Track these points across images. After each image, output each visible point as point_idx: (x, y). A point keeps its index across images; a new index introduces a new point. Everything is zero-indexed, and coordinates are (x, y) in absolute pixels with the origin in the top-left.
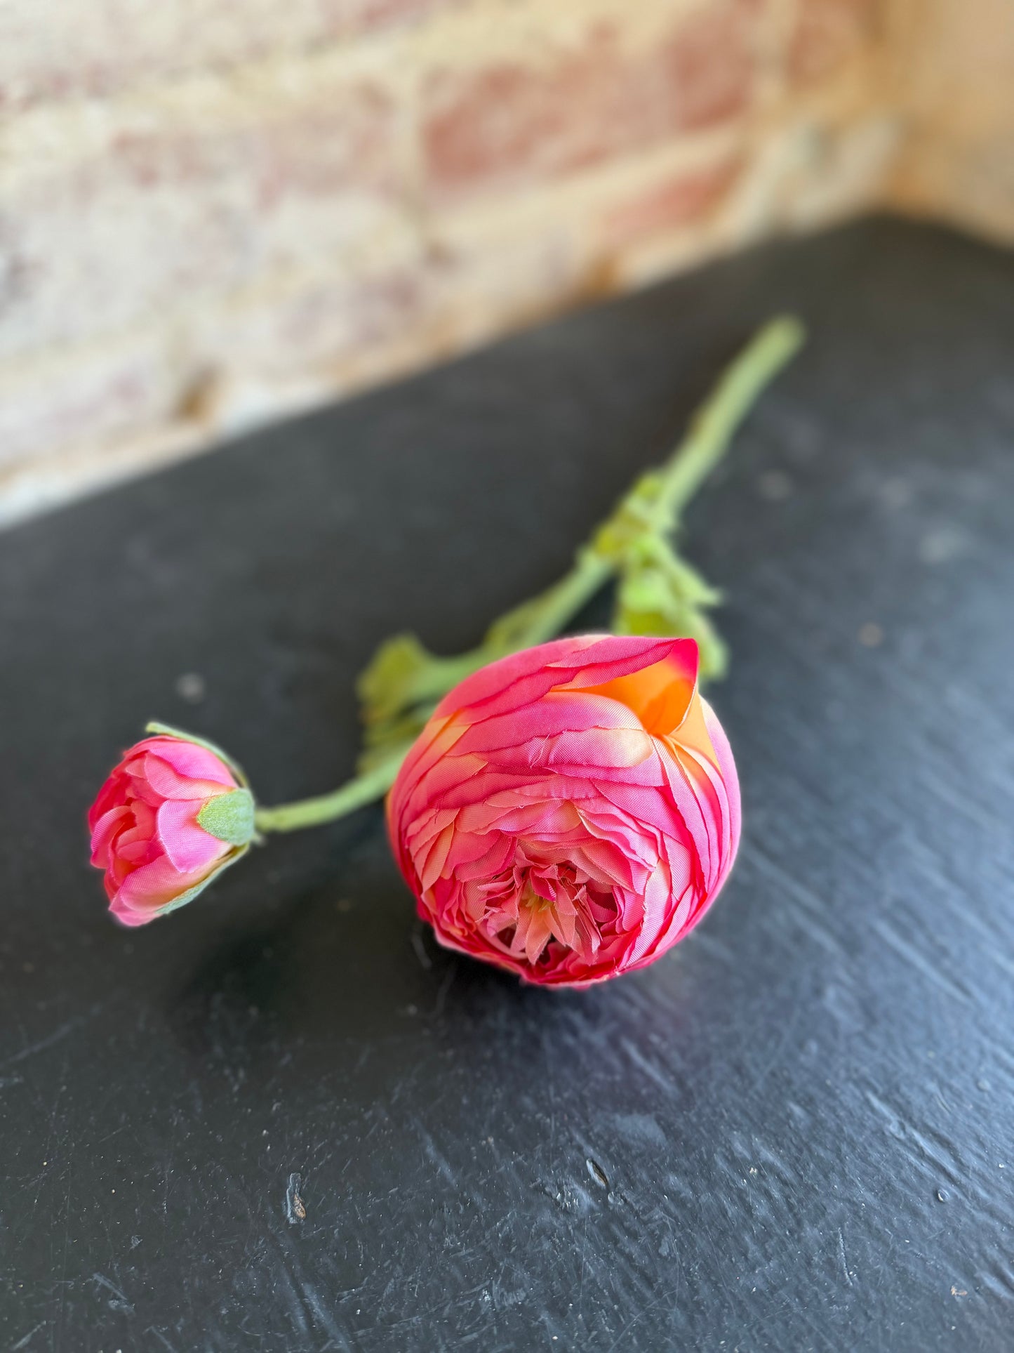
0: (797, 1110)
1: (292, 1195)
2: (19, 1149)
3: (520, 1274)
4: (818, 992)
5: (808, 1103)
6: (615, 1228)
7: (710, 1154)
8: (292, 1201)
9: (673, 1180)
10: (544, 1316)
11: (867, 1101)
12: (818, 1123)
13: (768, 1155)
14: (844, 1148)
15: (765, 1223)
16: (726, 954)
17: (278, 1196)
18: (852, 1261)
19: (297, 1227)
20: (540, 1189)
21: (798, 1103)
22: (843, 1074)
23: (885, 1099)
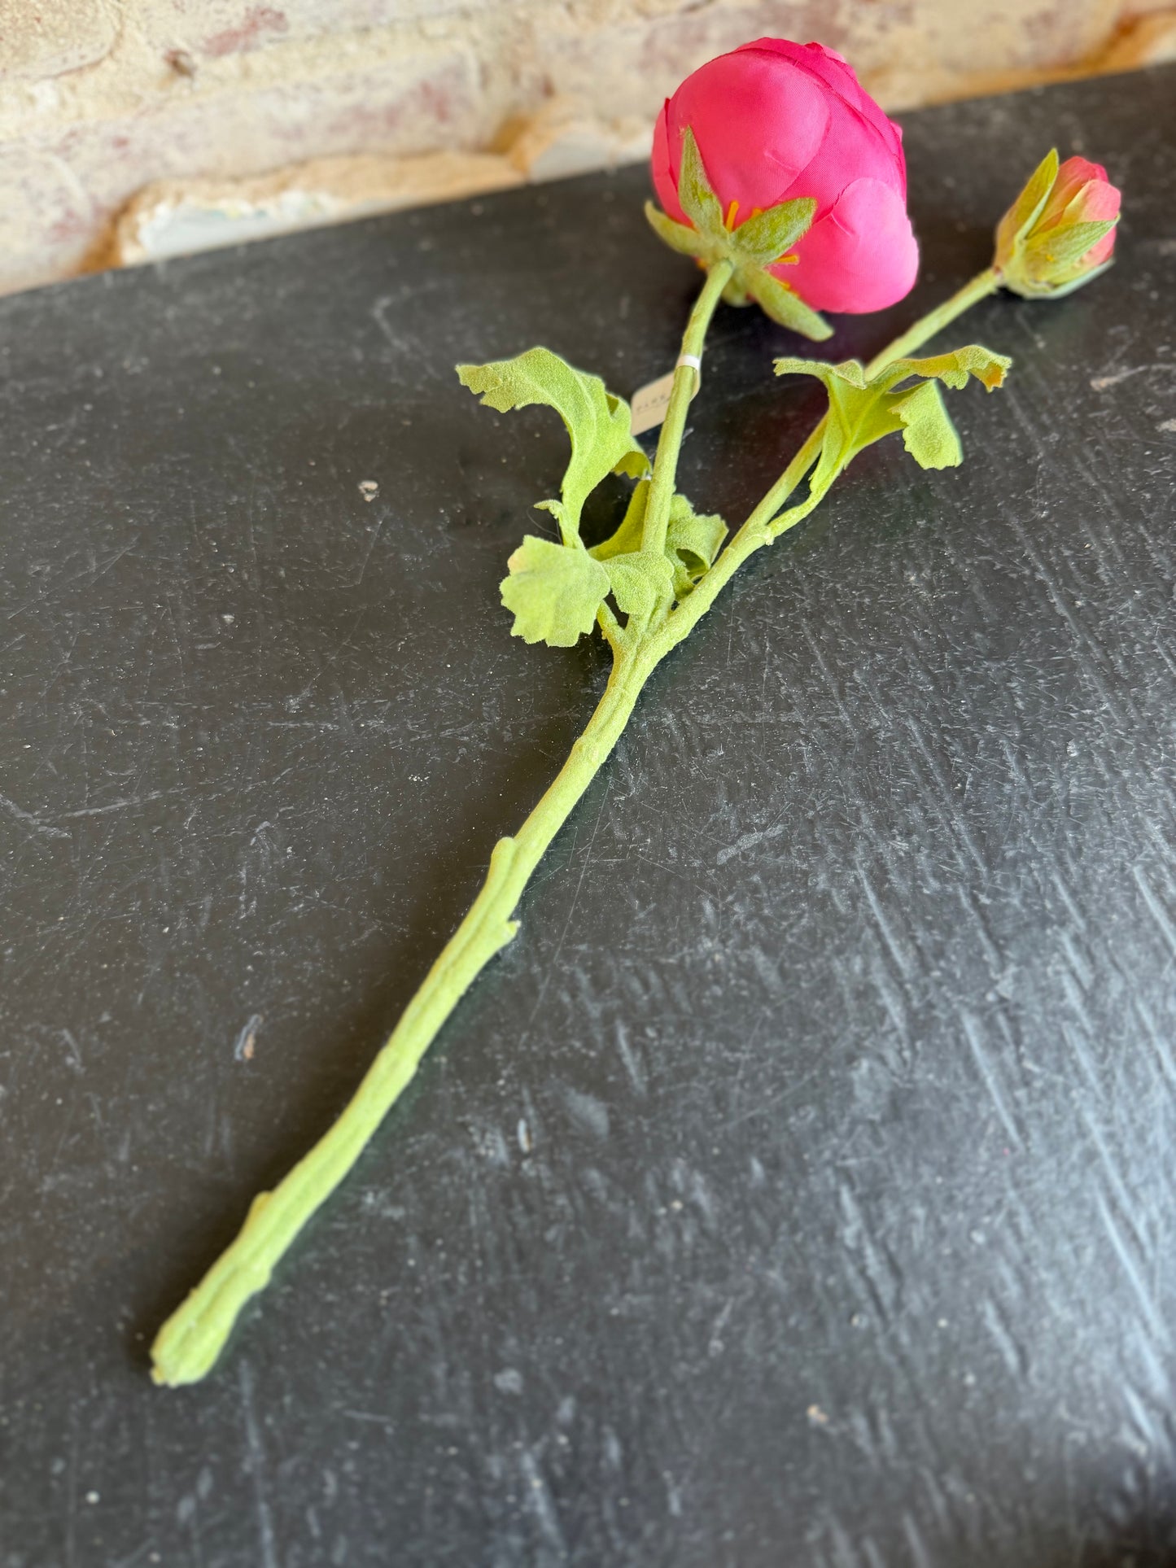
0: (757, 1168)
1: (248, 1033)
2: (46, 897)
3: (409, 1191)
4: (851, 1059)
5: (774, 1165)
6: (515, 1196)
7: (643, 1171)
8: (246, 1038)
9: (594, 1175)
10: (412, 1241)
11: (837, 1194)
12: (771, 1192)
13: (702, 1198)
14: (784, 1226)
15: (662, 1257)
16: (772, 978)
17: (234, 1031)
18: (725, 1333)
19: (239, 1065)
20: (464, 1126)
21: (762, 1161)
22: (827, 1155)
23: (860, 1200)
